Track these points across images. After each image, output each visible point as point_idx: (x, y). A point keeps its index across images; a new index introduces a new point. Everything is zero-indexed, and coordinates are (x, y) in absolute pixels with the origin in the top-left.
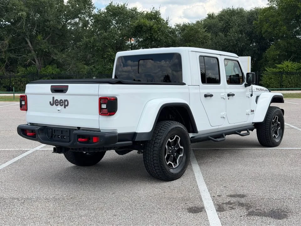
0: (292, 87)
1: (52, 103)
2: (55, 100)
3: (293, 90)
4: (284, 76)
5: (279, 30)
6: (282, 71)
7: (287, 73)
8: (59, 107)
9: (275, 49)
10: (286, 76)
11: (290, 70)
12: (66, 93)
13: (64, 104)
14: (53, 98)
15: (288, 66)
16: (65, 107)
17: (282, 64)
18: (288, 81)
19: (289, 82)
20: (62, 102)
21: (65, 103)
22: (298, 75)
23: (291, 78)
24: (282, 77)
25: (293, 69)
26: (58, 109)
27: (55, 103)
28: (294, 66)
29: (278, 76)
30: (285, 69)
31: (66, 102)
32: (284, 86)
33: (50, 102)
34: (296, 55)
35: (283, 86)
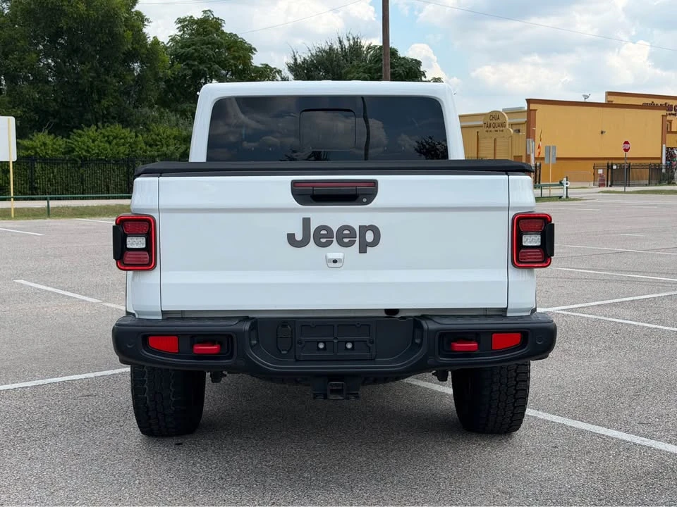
0: (55, 191)
1: (299, 237)
2: (313, 228)
3: (59, 199)
4: (38, 166)
5: (19, 61)
6: (33, 154)
7: (44, 160)
8: (335, 251)
9: (9, 103)
10: (42, 167)
11: (50, 152)
14: (306, 222)
15: (45, 144)
17: (31, 139)
18: (47, 180)
19: (49, 181)
20: (352, 235)
21: (362, 237)
22: (69, 165)
23: (53, 173)
24: (33, 170)
25: (57, 150)
26: (332, 256)
27: (315, 236)
28: (60, 145)
29: (25, 167)
30: (38, 150)
31: (369, 234)
32: (39, 190)
34: (56, 120)
35: (36, 189)
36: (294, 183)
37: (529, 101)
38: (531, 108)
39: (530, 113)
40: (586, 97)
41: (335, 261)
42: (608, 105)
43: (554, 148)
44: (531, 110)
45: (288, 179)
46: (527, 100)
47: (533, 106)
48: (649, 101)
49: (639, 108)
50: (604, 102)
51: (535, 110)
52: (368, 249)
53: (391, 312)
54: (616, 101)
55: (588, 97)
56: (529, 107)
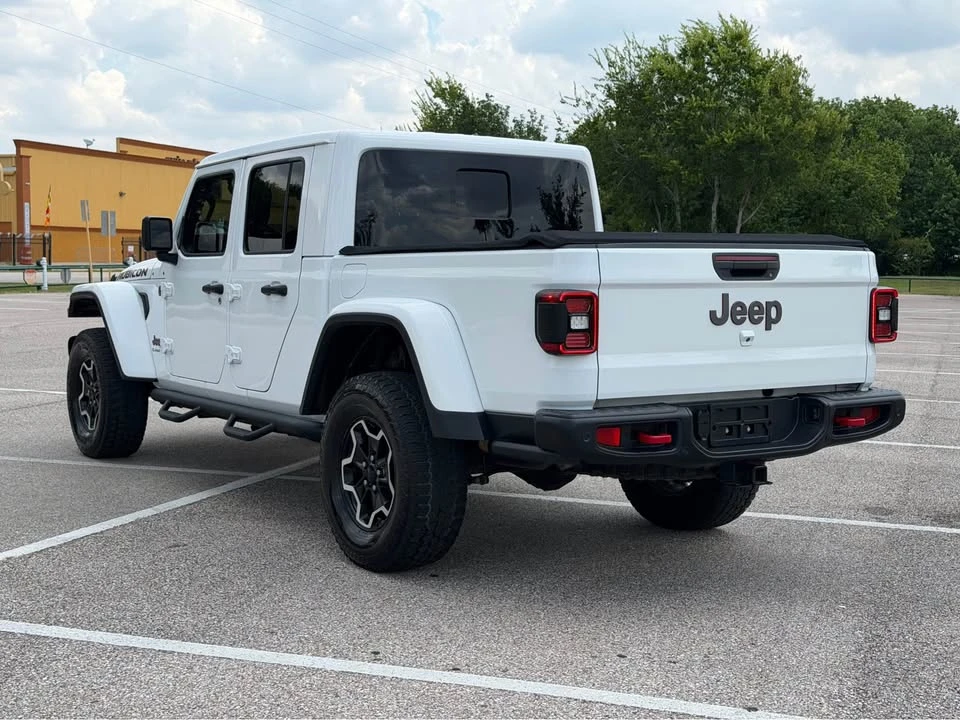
1: (719, 315)
2: (731, 305)
8: (747, 330)
12: (773, 278)
13: (767, 314)
14: (725, 297)
16: (768, 328)
20: (760, 312)
21: (769, 313)
26: (745, 334)
27: (732, 313)
31: (773, 311)
33: (712, 314)
36: (715, 256)
37: (18, 143)
38: (22, 153)
39: (20, 160)
40: (89, 143)
41: (748, 340)
42: (120, 156)
43: (113, 214)
44: (22, 157)
45: (711, 251)
46: (16, 141)
47: (24, 151)
48: (173, 155)
49: (161, 164)
50: (115, 151)
51: (29, 157)
52: (773, 326)
53: (768, 393)
54: (130, 152)
55: (92, 143)
56: (18, 151)
